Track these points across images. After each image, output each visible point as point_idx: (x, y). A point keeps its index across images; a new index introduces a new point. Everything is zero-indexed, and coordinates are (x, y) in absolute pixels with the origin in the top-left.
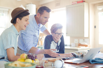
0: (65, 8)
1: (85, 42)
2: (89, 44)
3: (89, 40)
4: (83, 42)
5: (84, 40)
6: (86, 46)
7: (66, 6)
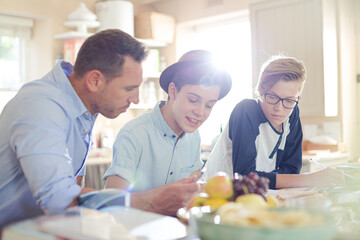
0: (246, 12)
1: (324, 134)
2: (342, 141)
3: (341, 126)
4: (319, 135)
5: (320, 127)
6: (333, 148)
7: (251, 6)
